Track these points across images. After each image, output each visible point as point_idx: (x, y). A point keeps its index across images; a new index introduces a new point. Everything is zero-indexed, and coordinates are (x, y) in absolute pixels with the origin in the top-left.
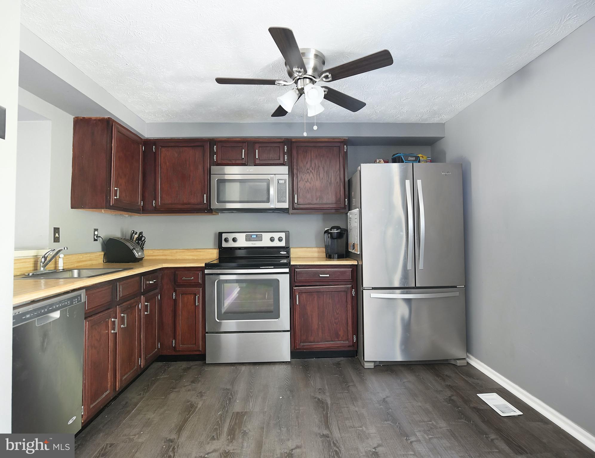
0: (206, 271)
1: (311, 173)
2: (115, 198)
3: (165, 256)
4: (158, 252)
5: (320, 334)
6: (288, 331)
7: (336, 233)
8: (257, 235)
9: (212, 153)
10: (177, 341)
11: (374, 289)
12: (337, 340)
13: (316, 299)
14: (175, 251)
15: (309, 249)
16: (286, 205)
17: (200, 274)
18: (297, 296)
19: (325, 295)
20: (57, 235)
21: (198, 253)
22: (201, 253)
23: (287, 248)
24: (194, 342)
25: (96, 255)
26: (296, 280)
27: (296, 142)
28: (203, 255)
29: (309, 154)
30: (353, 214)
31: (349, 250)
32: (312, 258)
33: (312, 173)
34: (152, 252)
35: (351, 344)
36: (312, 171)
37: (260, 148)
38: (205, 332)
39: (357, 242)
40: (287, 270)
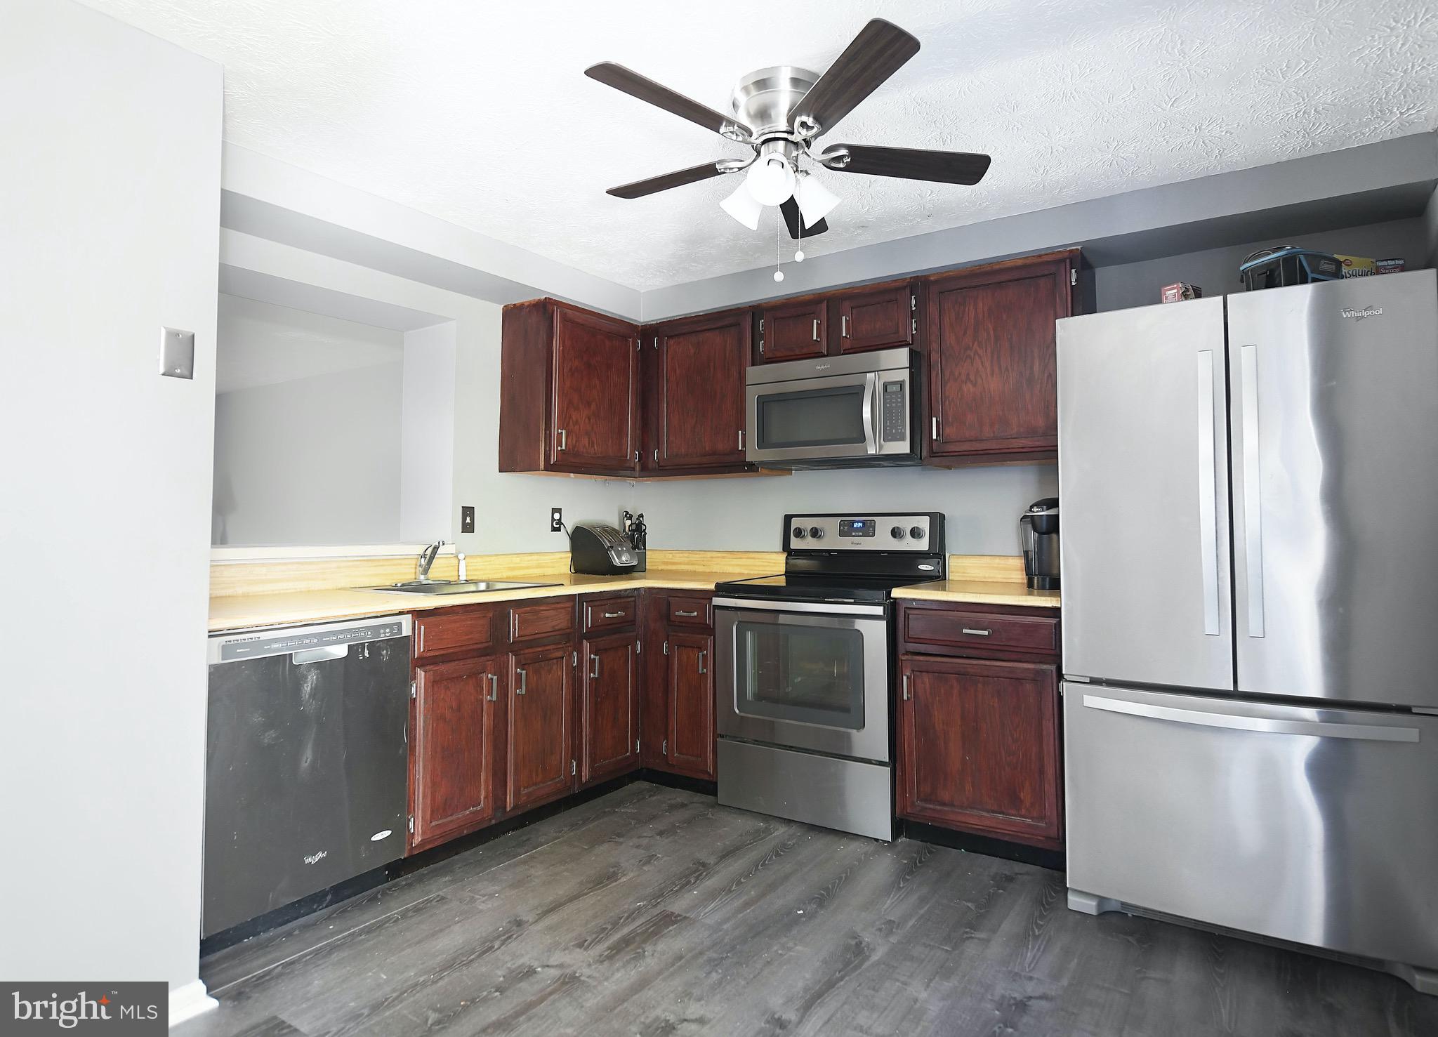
0: (717, 601)
1: (977, 357)
2: (559, 448)
3: (692, 564)
4: (681, 555)
5: (968, 787)
6: (884, 764)
7: (1044, 518)
8: (864, 523)
9: (757, 337)
10: (670, 744)
11: (1094, 681)
12: (1013, 812)
13: (955, 691)
14: (709, 555)
16: (903, 447)
17: (708, 607)
18: (906, 678)
19: (980, 686)
20: (468, 520)
21: (750, 562)
23: (935, 557)
25: (553, 557)
26: (906, 637)
27: (936, 282)
28: (759, 566)
29: (971, 308)
33: (980, 357)
34: (671, 556)
35: (1054, 832)
36: (980, 352)
37: (854, 311)
38: (715, 735)
40: (879, 610)
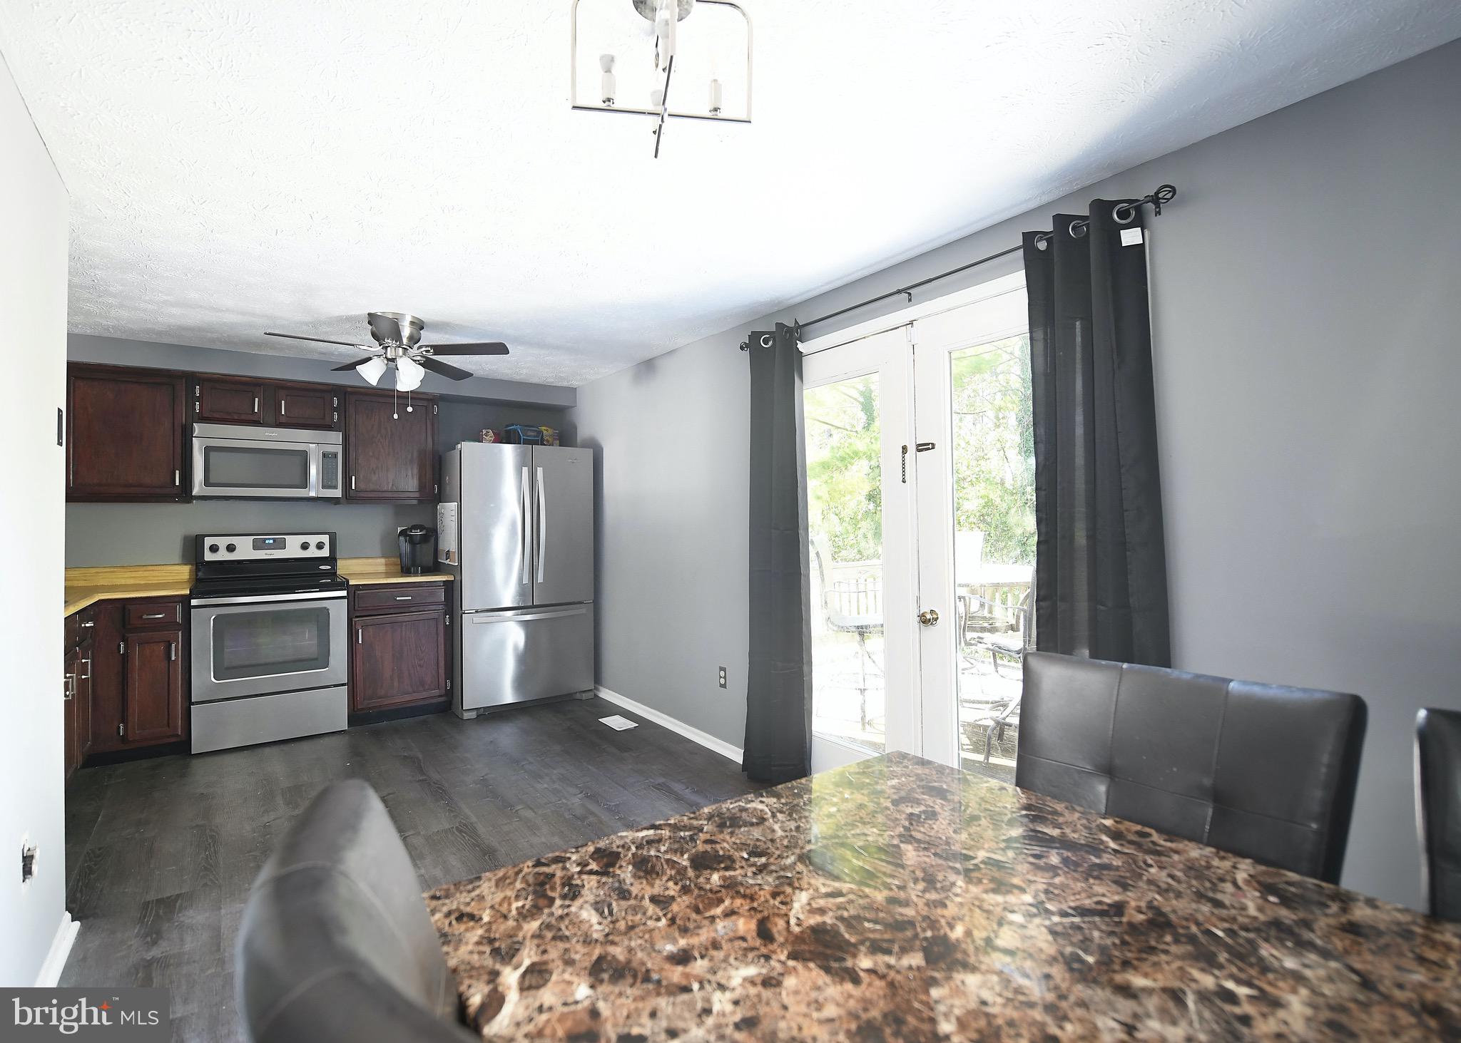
0: (194, 602)
1: (379, 444)
5: (396, 684)
6: (343, 685)
7: (418, 537)
8: (274, 540)
9: (191, 399)
10: (129, 725)
11: (477, 612)
12: (421, 690)
13: (389, 633)
15: (370, 560)
16: (337, 493)
17: (179, 608)
18: (360, 630)
21: (146, 574)
22: (156, 573)
23: (332, 560)
24: (165, 722)
26: (356, 607)
27: (352, 393)
29: (376, 414)
30: (448, 510)
31: (439, 560)
32: (376, 574)
33: (382, 443)
35: (443, 692)
36: (382, 440)
37: (289, 397)
38: (188, 702)
39: (453, 547)
40: (344, 593)
